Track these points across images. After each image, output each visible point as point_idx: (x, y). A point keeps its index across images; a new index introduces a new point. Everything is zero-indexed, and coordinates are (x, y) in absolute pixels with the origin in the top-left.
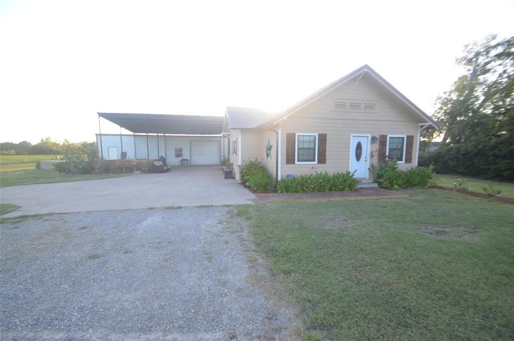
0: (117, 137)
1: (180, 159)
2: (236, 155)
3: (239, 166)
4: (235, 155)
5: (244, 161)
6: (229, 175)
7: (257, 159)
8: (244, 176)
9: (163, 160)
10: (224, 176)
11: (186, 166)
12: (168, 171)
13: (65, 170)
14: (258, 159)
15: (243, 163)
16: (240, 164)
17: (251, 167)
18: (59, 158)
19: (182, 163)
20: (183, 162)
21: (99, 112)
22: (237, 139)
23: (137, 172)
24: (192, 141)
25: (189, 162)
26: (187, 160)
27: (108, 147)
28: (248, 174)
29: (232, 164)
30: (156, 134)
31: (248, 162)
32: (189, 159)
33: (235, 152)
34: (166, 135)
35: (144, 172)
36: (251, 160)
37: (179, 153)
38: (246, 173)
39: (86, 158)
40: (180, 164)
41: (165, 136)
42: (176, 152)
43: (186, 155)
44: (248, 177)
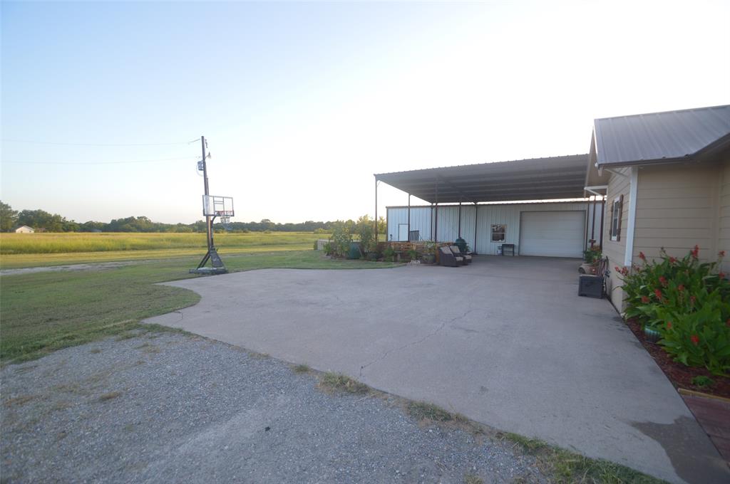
0: (404, 210)
1: (500, 243)
2: (619, 239)
3: (624, 271)
4: (614, 238)
5: (642, 256)
6: (594, 287)
7: (694, 253)
8: (639, 302)
9: (461, 244)
10: (577, 287)
11: (509, 255)
12: (465, 263)
13: (333, 254)
14: (700, 252)
15: (640, 262)
16: (627, 262)
17: (667, 277)
18: (325, 238)
19: (503, 251)
20: (505, 249)
21: (376, 173)
22: (622, 197)
23: (415, 262)
24: (524, 212)
25: (516, 251)
26: (513, 246)
27: (399, 225)
28: (654, 300)
29: (607, 260)
30: (458, 204)
31: (660, 262)
32: (516, 244)
33: (617, 231)
34: (479, 203)
35: (425, 262)
36: (671, 253)
37: (498, 235)
38: (645, 292)
39: (356, 238)
40: (500, 252)
41: (476, 206)
42: (493, 231)
43: (512, 238)
44: (654, 307)
